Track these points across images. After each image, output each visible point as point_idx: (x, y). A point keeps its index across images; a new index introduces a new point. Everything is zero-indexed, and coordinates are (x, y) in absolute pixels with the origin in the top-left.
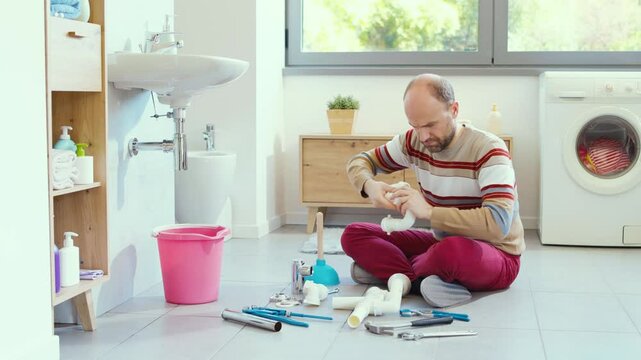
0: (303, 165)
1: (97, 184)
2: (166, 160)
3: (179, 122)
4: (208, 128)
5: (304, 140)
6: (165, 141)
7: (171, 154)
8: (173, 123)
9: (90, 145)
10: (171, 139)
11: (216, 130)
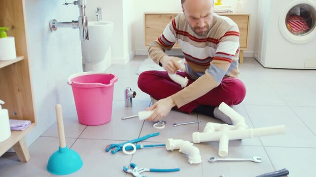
0: (146, 28)
1: (20, 58)
2: (75, 33)
3: (82, 8)
4: (98, 10)
5: (146, 15)
6: (73, 21)
7: (77, 30)
8: (79, 9)
9: (13, 27)
10: (77, 20)
11: (102, 11)
